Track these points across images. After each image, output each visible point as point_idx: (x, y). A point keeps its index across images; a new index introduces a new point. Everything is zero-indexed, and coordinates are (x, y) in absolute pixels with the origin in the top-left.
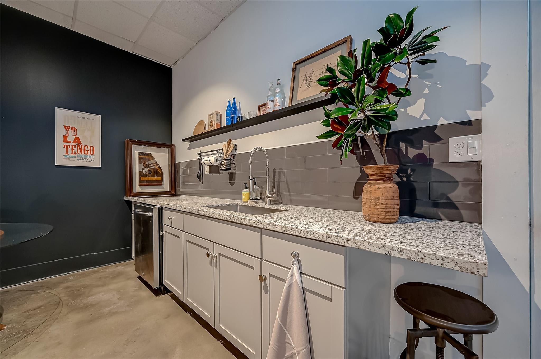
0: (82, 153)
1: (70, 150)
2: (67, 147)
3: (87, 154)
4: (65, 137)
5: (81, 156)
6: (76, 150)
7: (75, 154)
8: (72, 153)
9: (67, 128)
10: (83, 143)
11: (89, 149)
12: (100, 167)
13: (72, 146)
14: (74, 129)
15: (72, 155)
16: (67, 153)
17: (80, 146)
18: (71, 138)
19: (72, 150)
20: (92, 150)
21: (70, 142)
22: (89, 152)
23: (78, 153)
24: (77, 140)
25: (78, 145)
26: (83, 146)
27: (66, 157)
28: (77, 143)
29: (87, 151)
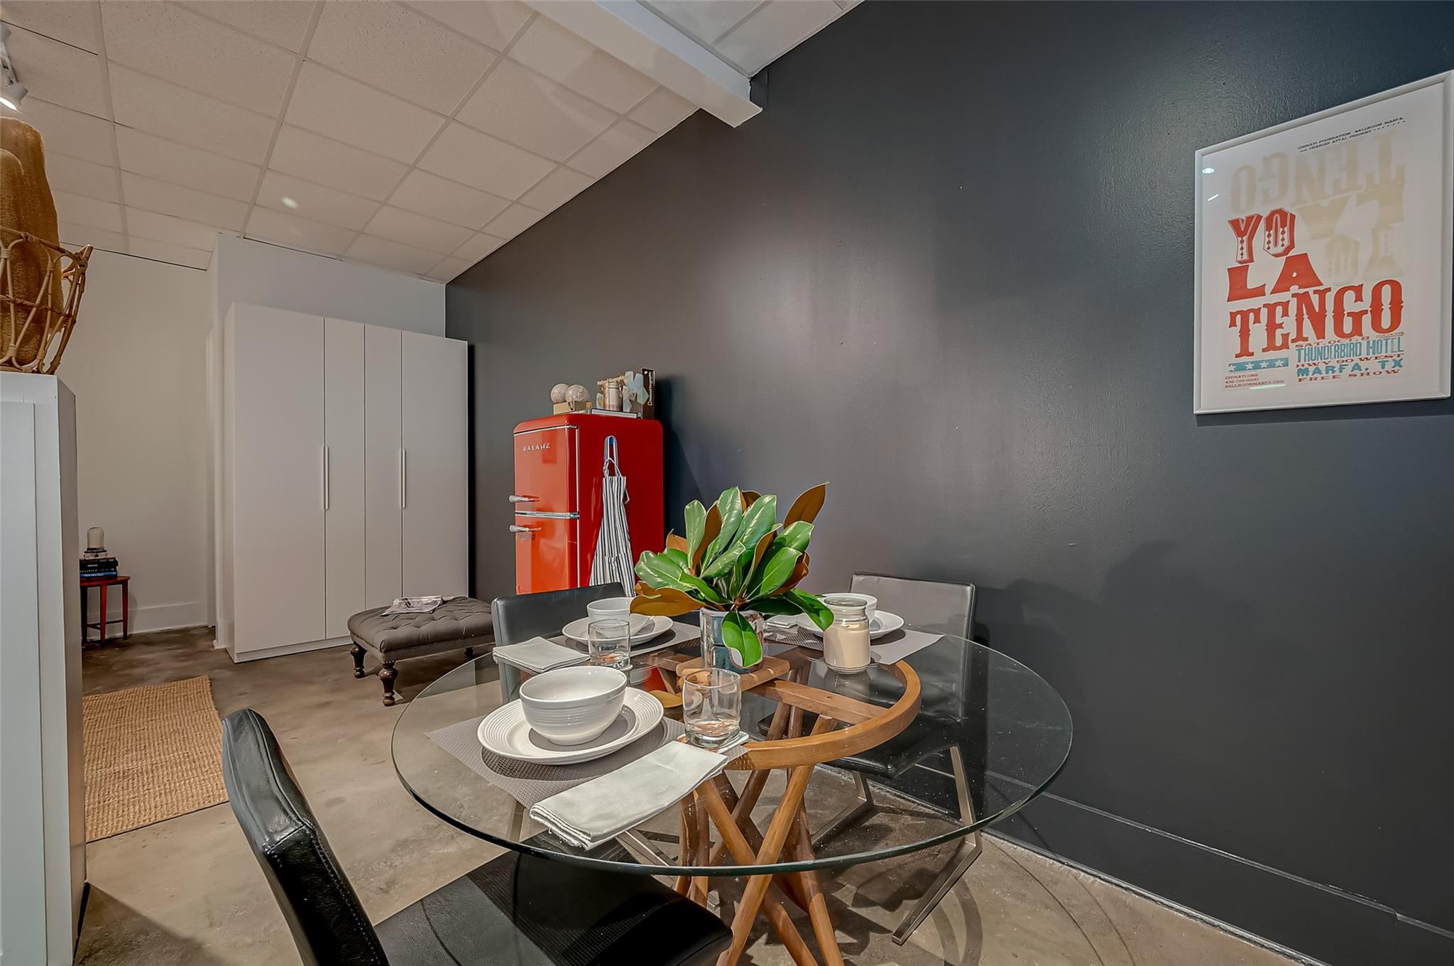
0: (1320, 334)
1: (1258, 333)
2: (1242, 321)
3: (1357, 330)
4: (1237, 275)
5: (1321, 353)
6: (1289, 325)
7: (1285, 345)
8: (1271, 346)
9: (1243, 228)
10: (1331, 278)
11: (1366, 304)
13: (1271, 308)
14: (1281, 220)
15: (1272, 355)
16: (1245, 351)
17: (1315, 299)
18: (1266, 270)
19: (1272, 327)
20: (1386, 304)
21: (1259, 292)
22: (1367, 320)
23: (1300, 337)
24: (1296, 270)
25: (1303, 299)
26: (1330, 298)
27: (1240, 367)
28: (1295, 289)
29: (1357, 317)
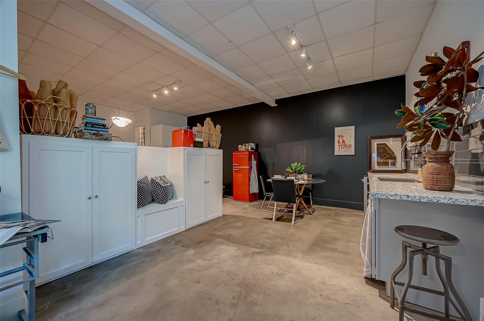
0: (345, 148)
1: (340, 147)
2: (339, 145)
3: (348, 148)
4: (339, 141)
5: (345, 150)
6: (343, 146)
7: (343, 149)
8: (341, 149)
9: (339, 136)
10: (346, 143)
11: (349, 146)
12: (354, 154)
13: (341, 145)
14: (342, 136)
15: (342, 149)
16: (339, 149)
17: (345, 144)
18: (341, 141)
19: (342, 147)
20: (350, 146)
21: (340, 143)
22: (349, 147)
23: (344, 148)
24: (343, 141)
25: (344, 144)
26: (346, 144)
27: (339, 150)
28: (343, 143)
29: (348, 146)
